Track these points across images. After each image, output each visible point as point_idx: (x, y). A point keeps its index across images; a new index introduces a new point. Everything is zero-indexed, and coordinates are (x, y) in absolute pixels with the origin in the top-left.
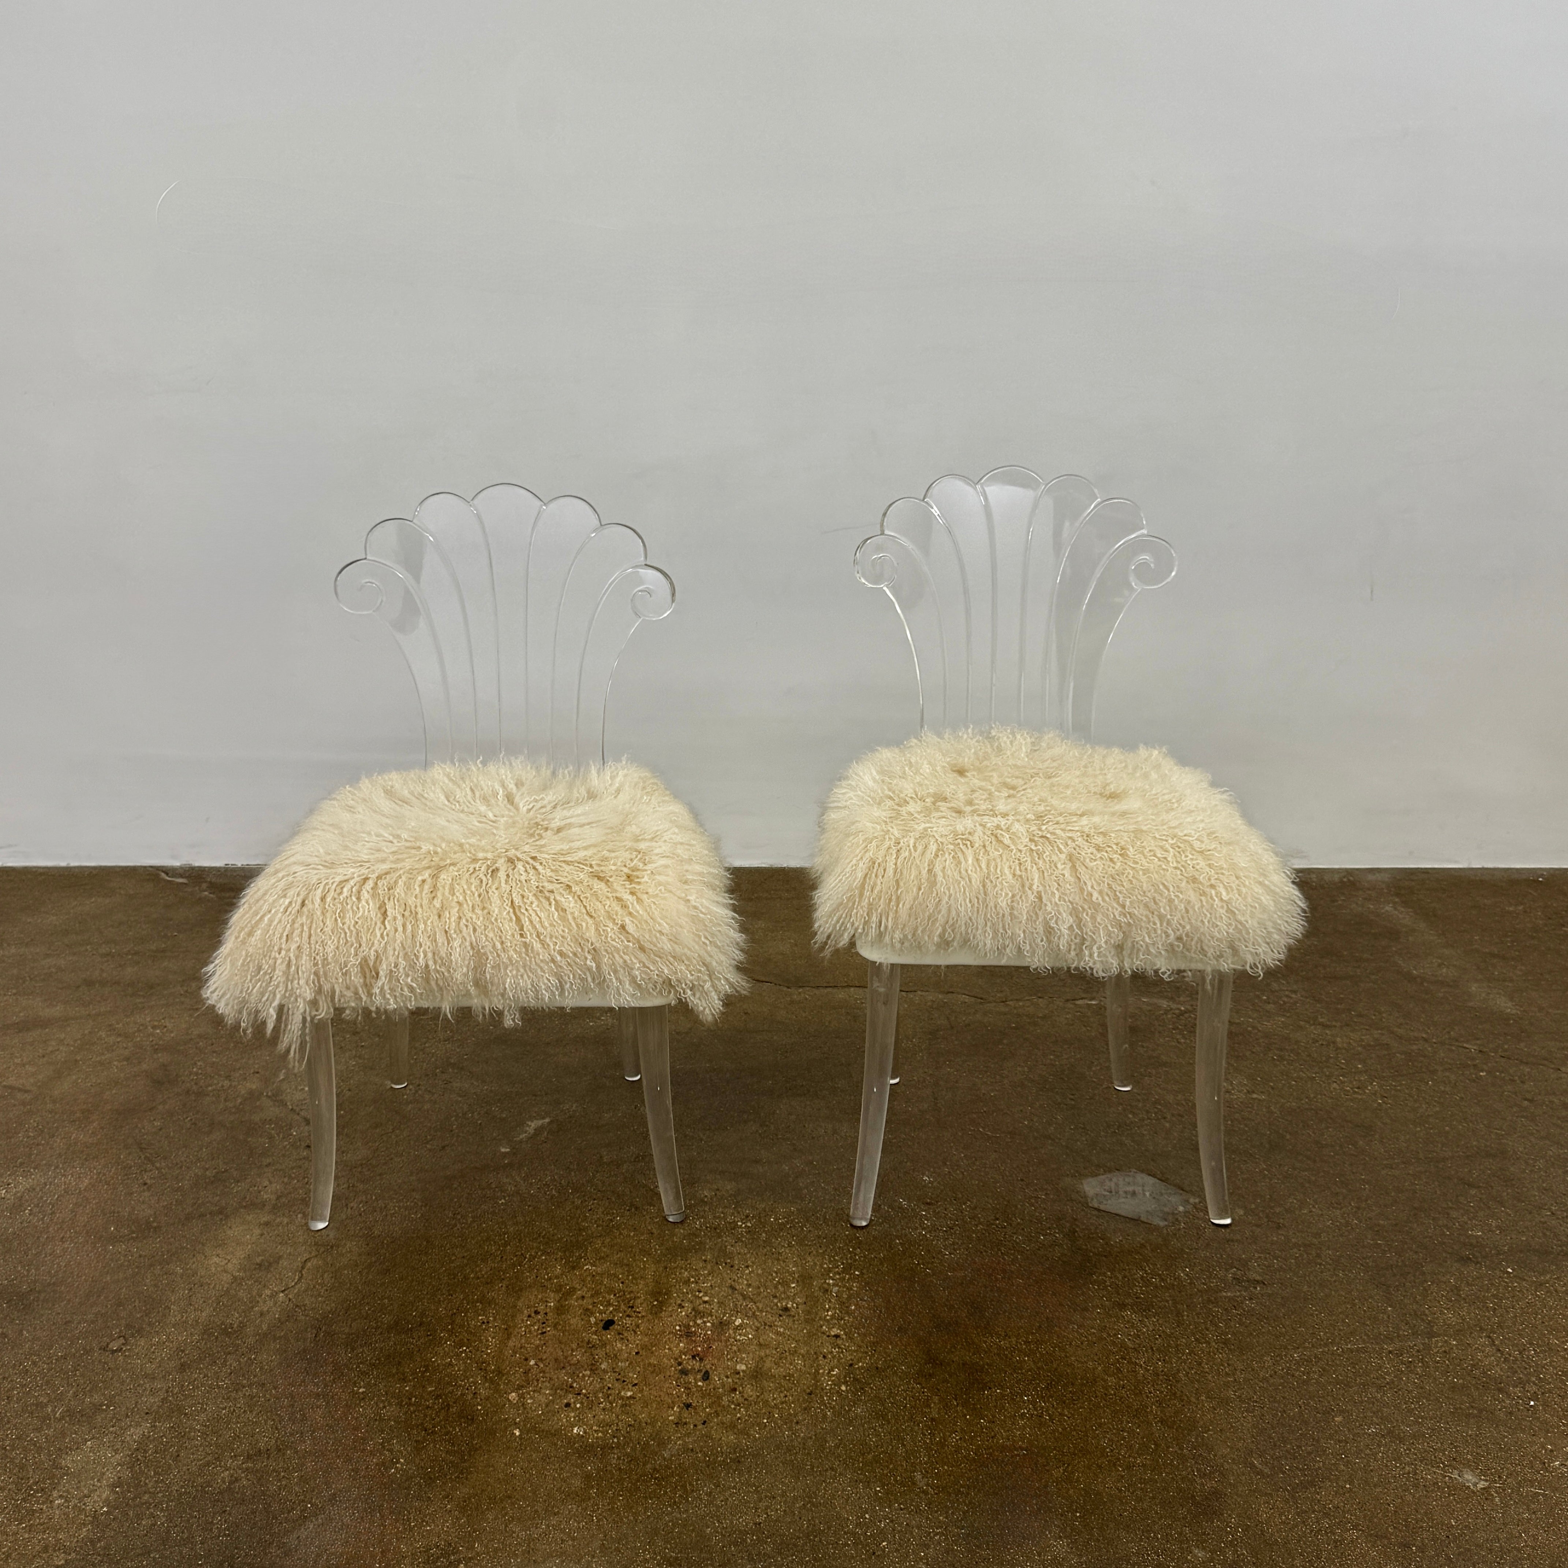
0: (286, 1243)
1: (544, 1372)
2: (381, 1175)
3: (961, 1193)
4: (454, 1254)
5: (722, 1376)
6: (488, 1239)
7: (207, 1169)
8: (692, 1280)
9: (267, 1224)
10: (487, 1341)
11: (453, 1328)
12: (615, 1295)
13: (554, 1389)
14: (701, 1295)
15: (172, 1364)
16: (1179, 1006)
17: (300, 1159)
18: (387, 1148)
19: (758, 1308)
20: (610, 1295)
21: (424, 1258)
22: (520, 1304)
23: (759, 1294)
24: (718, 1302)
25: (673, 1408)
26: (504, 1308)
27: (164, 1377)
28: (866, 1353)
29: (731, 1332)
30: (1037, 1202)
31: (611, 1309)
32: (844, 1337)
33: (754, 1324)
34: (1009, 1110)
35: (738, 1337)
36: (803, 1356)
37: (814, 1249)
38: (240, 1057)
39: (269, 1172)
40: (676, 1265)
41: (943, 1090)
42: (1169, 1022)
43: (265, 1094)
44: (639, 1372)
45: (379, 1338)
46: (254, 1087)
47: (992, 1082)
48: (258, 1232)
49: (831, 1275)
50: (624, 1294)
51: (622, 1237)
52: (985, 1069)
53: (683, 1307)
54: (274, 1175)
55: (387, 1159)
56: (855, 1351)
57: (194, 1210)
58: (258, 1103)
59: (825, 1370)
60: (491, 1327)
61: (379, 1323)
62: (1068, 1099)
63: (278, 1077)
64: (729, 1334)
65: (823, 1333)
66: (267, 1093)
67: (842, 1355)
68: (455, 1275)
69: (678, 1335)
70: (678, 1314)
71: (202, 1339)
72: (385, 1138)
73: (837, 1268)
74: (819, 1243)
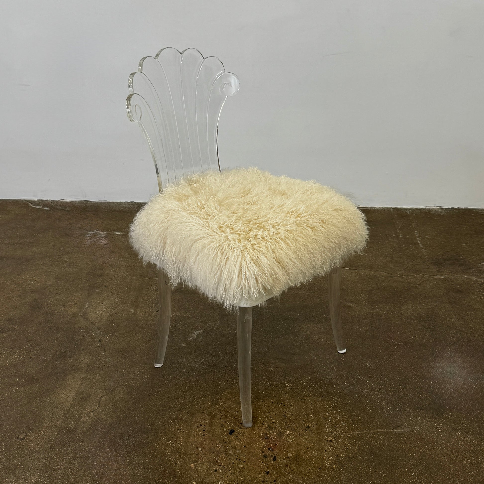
0: (92, 388)
1: (205, 454)
2: (131, 356)
3: (384, 372)
4: (164, 396)
5: (282, 459)
6: (179, 388)
7: (57, 351)
8: (267, 411)
9: (84, 379)
10: (180, 438)
11: (165, 432)
12: (234, 418)
13: (209, 462)
14: (271, 419)
15: (47, 446)
16: (481, 280)
17: (96, 347)
18: (134, 343)
19: (296, 426)
20: (232, 417)
21: (152, 397)
22: (193, 421)
23: (297, 419)
24: (279, 423)
25: (261, 474)
26: (186, 422)
27: (43, 452)
28: (344, 449)
30: (418, 378)
31: (233, 424)
32: (334, 441)
33: (295, 434)
34: (404, 331)
35: (288, 440)
36: (317, 450)
37: (320, 398)
38: (68, 296)
39: (83, 353)
40: (260, 404)
41: (375, 320)
42: (477, 288)
43: (80, 315)
44: (246, 456)
45: (134, 436)
46: (75, 311)
47: (397, 317)
48: (80, 382)
49: (328, 411)
50: (238, 418)
51: (236, 389)
52: (393, 310)
53: (264, 425)
54: (86, 355)
55: (134, 348)
56: (339, 448)
57: (52, 371)
58: (77, 319)
59: (326, 458)
60: (181, 432)
61: (134, 429)
62: (431, 326)
63: (85, 307)
64: (284, 438)
65: (325, 439)
66: (81, 314)
67: (333, 450)
68: (165, 406)
69: (262, 438)
70: (262, 428)
71: (59, 434)
72: (132, 338)
73: (330, 407)
74: (322, 395)
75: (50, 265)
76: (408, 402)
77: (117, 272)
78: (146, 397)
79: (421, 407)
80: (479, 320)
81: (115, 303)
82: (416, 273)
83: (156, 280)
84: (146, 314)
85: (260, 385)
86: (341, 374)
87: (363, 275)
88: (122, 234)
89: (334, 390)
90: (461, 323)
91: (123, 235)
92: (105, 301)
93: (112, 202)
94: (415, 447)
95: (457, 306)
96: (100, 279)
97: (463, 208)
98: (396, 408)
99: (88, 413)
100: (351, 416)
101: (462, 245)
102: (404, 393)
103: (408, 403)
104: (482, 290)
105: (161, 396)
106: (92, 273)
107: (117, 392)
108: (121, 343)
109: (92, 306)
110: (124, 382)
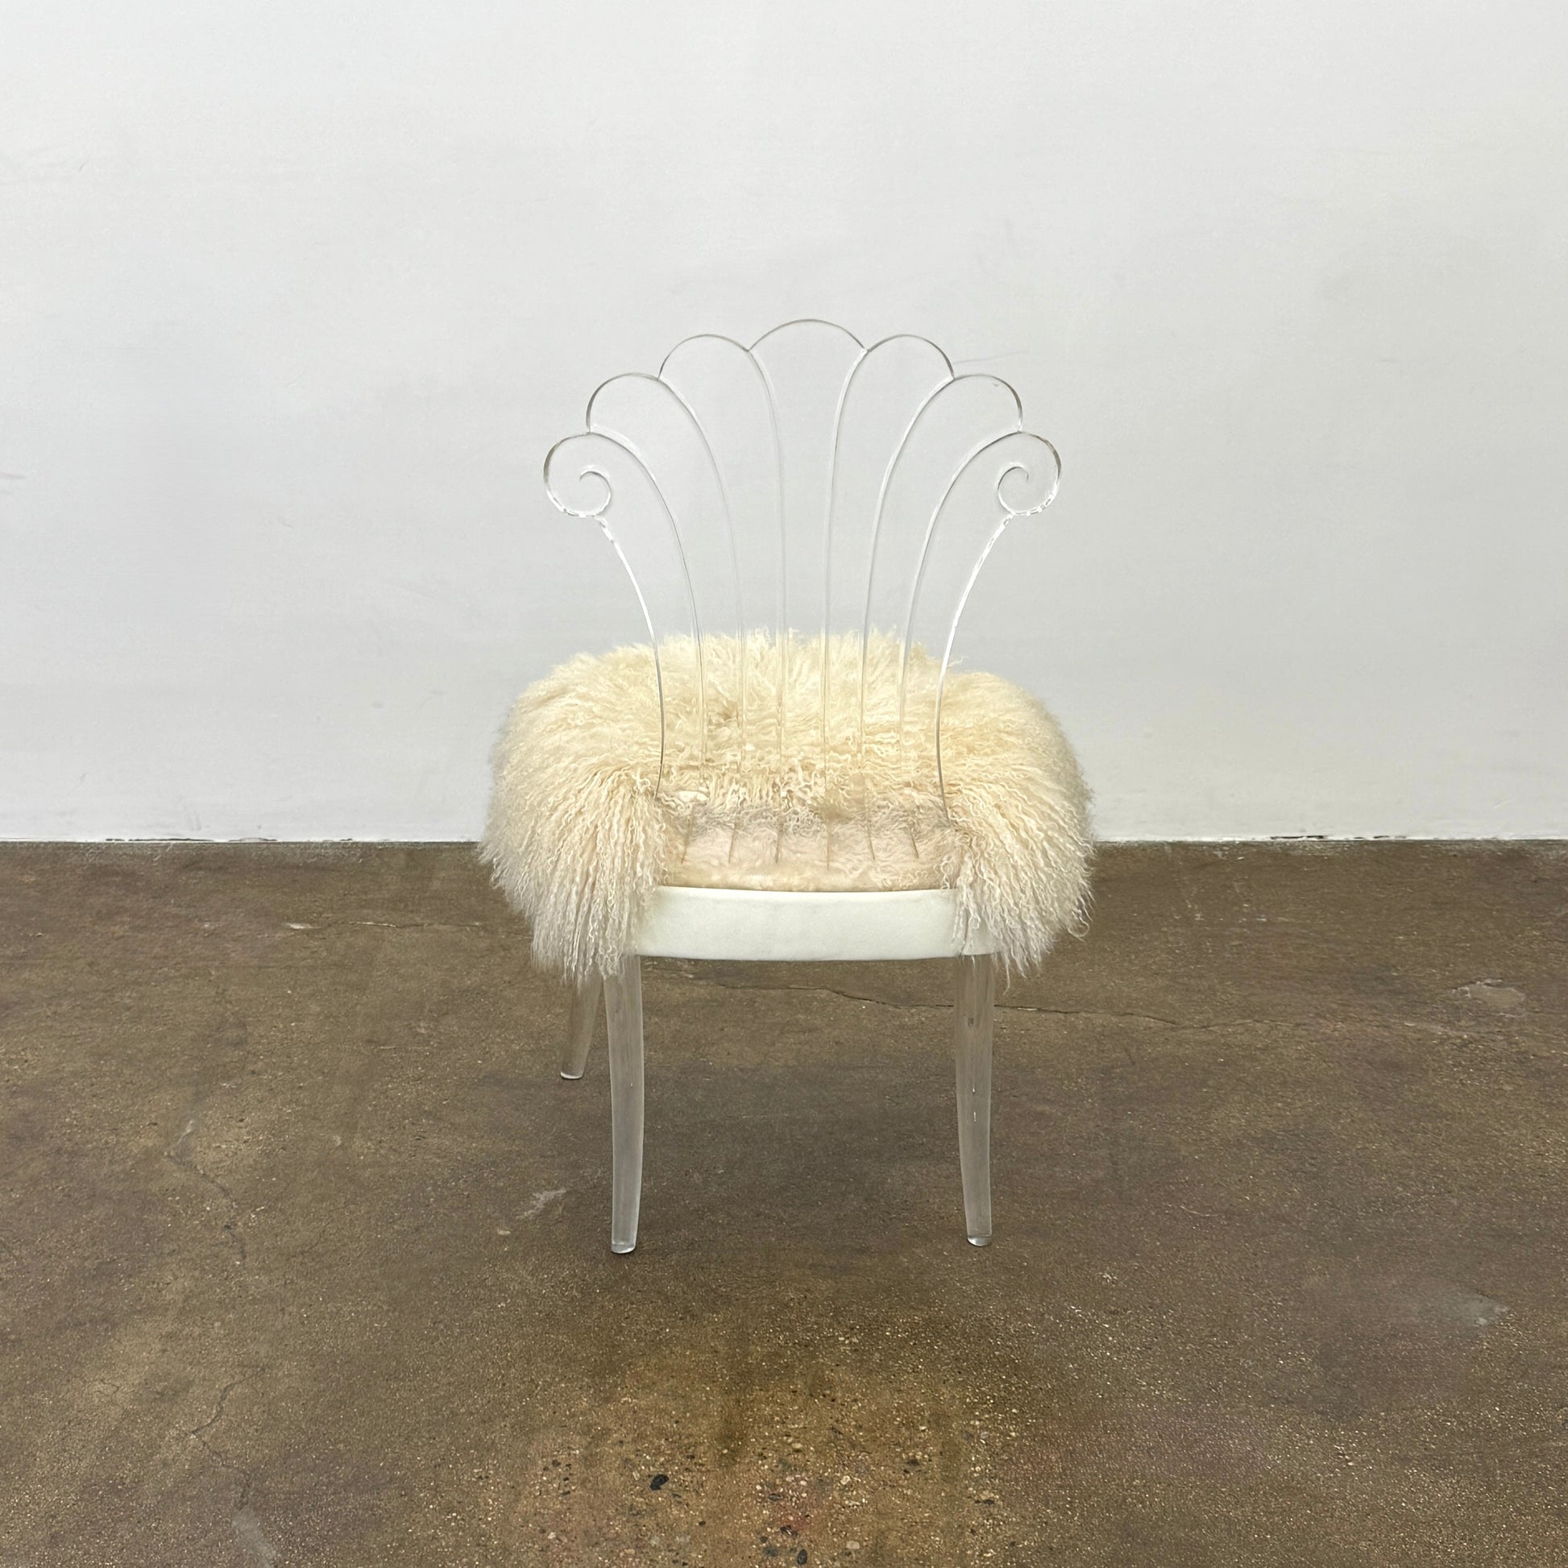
0: (199, 1362)
1: (569, 1550)
2: (329, 1267)
3: (1160, 1297)
4: (435, 1380)
5: (826, 1558)
6: (484, 1358)
7: (86, 1259)
9: (170, 1336)
10: (486, 1504)
11: (438, 1486)
12: (667, 1439)
14: (790, 1440)
15: (39, 1535)
16: (1459, 1034)
17: (216, 1245)
18: (339, 1230)
19: (874, 1460)
20: (659, 1438)
21: (394, 1386)
22: (531, 1451)
23: (874, 1440)
24: (816, 1452)
26: (508, 1457)
27: (27, 1554)
28: (1033, 1526)
29: (836, 1494)
30: (1271, 1312)
31: (662, 1459)
32: (1000, 1503)
33: (868, 1483)
34: (1222, 1180)
35: (847, 1502)
36: (942, 1532)
37: (951, 1376)
38: (130, 1102)
39: (173, 1263)
40: (752, 1397)
41: (1125, 1151)
42: (1448, 1055)
43: (166, 1154)
44: (705, 1551)
45: (333, 1500)
46: (151, 1144)
47: (1196, 1140)
48: (158, 1347)
49: (977, 1413)
50: (680, 1439)
51: (674, 1357)
52: (1183, 1121)
53: (765, 1458)
54: (180, 1267)
55: (339, 1244)
56: (1018, 1523)
57: (68, 1316)
58: (157, 1166)
59: (975, 1551)
60: (491, 1484)
61: (332, 1478)
62: (1307, 1165)
63: (184, 1130)
64: (833, 1497)
65: (970, 1497)
66: (169, 1152)
67: (997, 1529)
68: (439, 1411)
69: (760, 1497)
70: (758, 1468)
71: (81, 1500)
72: (335, 1216)
73: (985, 1403)
74: (957, 1367)
75: (76, 1018)
76: (1242, 1382)
77: (293, 1033)
78: (375, 1383)
79: (1286, 1395)
80: (1462, 1145)
81: (281, 1120)
82: (1250, 1017)
83: (416, 1051)
85: (753, 1343)
86: (1019, 1304)
87: (1081, 1027)
88: (310, 927)
89: (997, 1353)
90: (1403, 1155)
91: (313, 931)
92: (251, 1113)
93: (284, 843)
94: (1269, 1513)
95: (1389, 1107)
96: (236, 1052)
97: (1392, 838)
101: (1394, 940)
102: (1226, 1358)
103: (1240, 1386)
104: (1465, 1060)
105: (424, 1382)
106: (210, 1036)
107: (280, 1374)
108: (299, 1231)
109: (208, 1128)
110: (303, 1343)
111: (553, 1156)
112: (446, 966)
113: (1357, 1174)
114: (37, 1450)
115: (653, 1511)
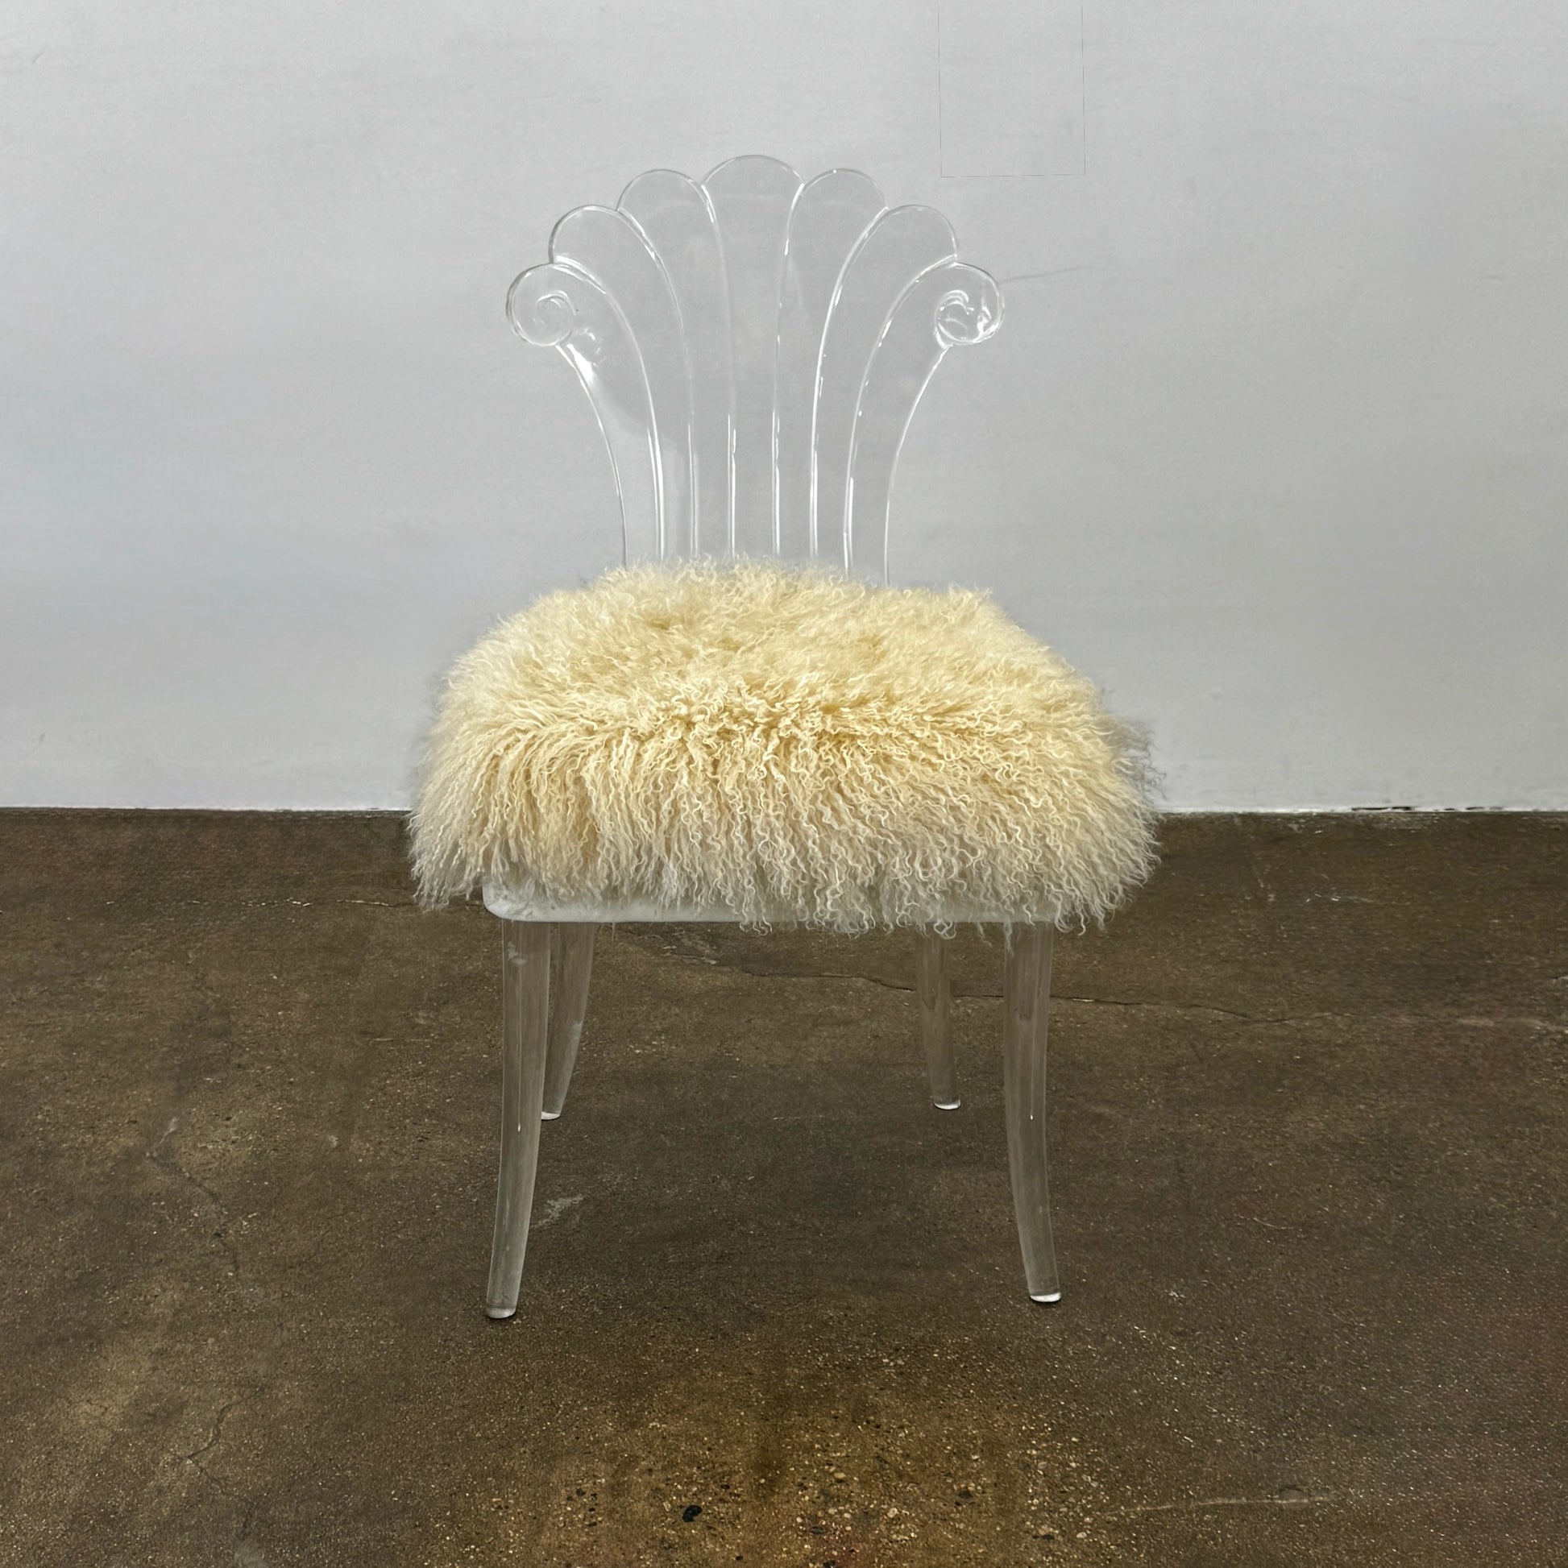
0: (192, 1382)
2: (330, 1279)
3: (1232, 1317)
4: (448, 1402)
6: (499, 1377)
7: (66, 1269)
8: (817, 1446)
9: (161, 1353)
10: (507, 1535)
11: (454, 1516)
12: (699, 1468)
14: (832, 1469)
16: (1560, 1028)
17: (207, 1254)
18: (338, 1239)
19: (923, 1492)
20: (690, 1467)
21: (403, 1408)
22: (554, 1479)
23: (923, 1470)
24: (860, 1482)
26: (529, 1485)
28: (1096, 1564)
29: (882, 1527)
30: (1353, 1334)
31: (695, 1489)
32: (1060, 1538)
33: (917, 1516)
34: (1298, 1189)
35: (895, 1536)
37: (1005, 1401)
38: (107, 1098)
39: (160, 1274)
40: (791, 1423)
41: (1192, 1157)
42: (1547, 1052)
43: (148, 1154)
45: (342, 1531)
46: (132, 1144)
47: (1270, 1146)
48: (148, 1365)
49: (1034, 1442)
50: (714, 1467)
51: (705, 1379)
52: (1256, 1125)
53: (806, 1488)
54: (168, 1279)
55: (339, 1255)
56: (1080, 1561)
57: (50, 1331)
58: (139, 1168)
60: (511, 1515)
61: (340, 1507)
62: (1392, 1173)
63: (166, 1129)
64: (880, 1531)
65: (1027, 1532)
66: (151, 1153)
68: (452, 1435)
69: (801, 1530)
70: (799, 1499)
71: (71, 1530)
72: (333, 1223)
73: (1042, 1431)
74: (1012, 1392)
75: (44, 1004)
76: (1322, 1409)
77: (280, 1022)
78: (384, 1405)
79: (1369, 1424)
80: (1562, 1152)
81: (272, 1118)
82: (1329, 1009)
83: (414, 1043)
84: (381, 1149)
85: (790, 1365)
86: (1078, 1325)
87: (1143, 1019)
89: (1055, 1377)
90: (1499, 1163)
92: (238, 1110)
94: (1352, 1552)
95: (1482, 1110)
96: (220, 1044)
97: (1487, 810)
98: (1280, 1428)
99: (177, 1462)
100: (1120, 1457)
101: (1488, 923)
102: (1305, 1383)
103: (1319, 1414)
105: (436, 1404)
106: (190, 1026)
107: (281, 1394)
108: (294, 1240)
109: (193, 1126)
110: (304, 1361)
111: (567, 1160)
112: (444, 950)
113: (1448, 1184)
114: (21, 1476)
115: (686, 1544)
